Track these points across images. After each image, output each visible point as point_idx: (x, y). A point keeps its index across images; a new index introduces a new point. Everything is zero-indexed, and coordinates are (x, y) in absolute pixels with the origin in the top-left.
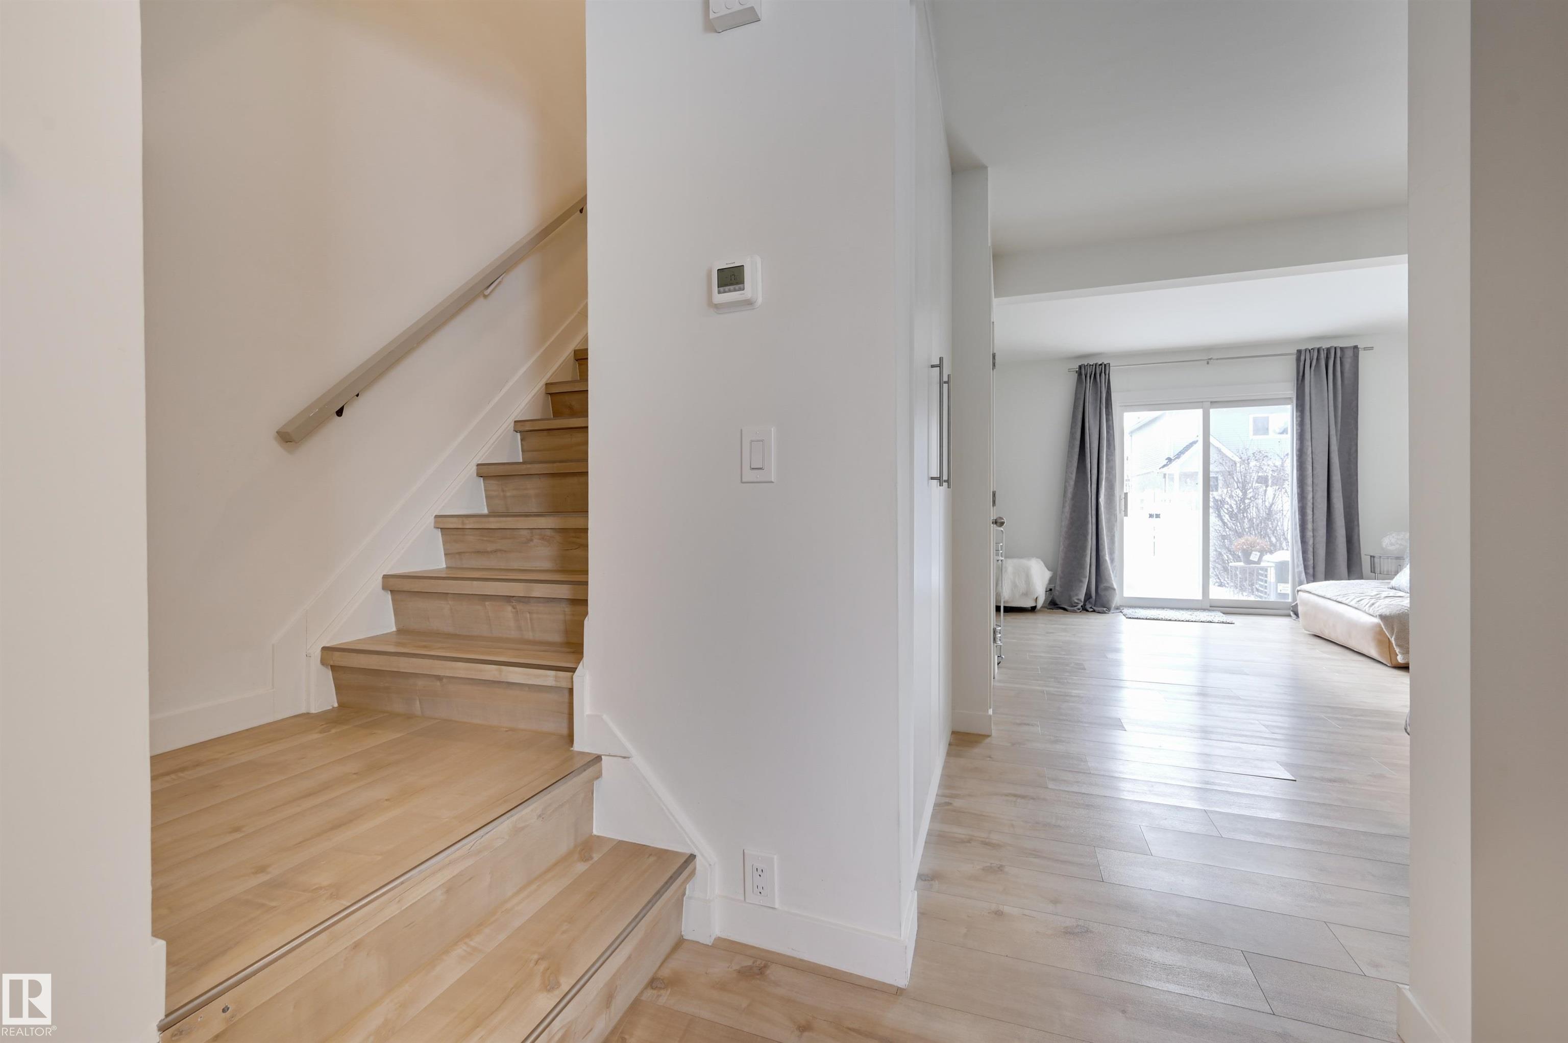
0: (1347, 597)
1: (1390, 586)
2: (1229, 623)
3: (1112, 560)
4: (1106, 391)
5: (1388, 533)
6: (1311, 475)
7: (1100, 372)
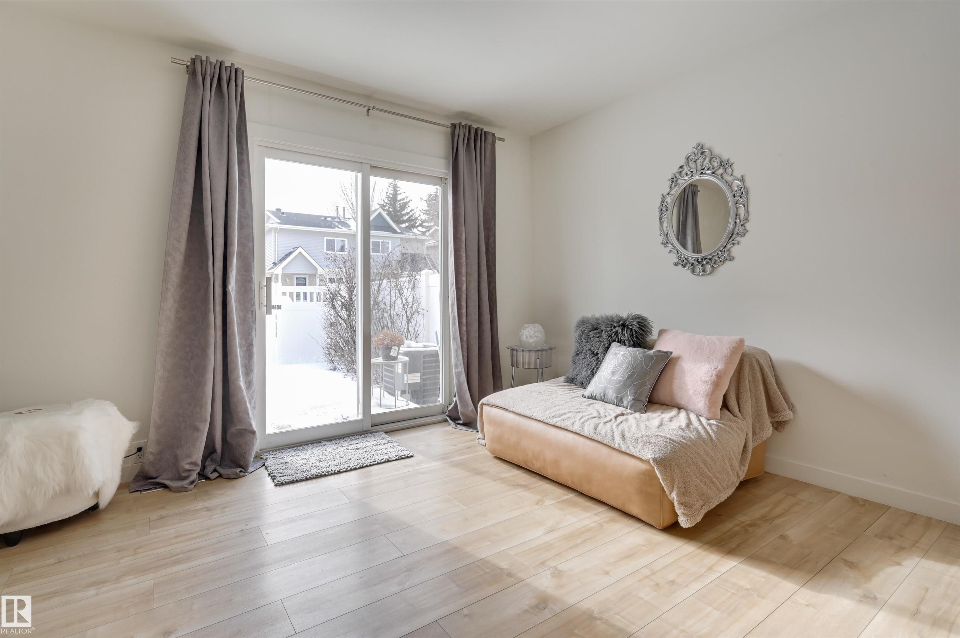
2: (408, 456)
3: (249, 384)
4: (238, 113)
5: (526, 325)
6: (465, 263)
7: (228, 79)
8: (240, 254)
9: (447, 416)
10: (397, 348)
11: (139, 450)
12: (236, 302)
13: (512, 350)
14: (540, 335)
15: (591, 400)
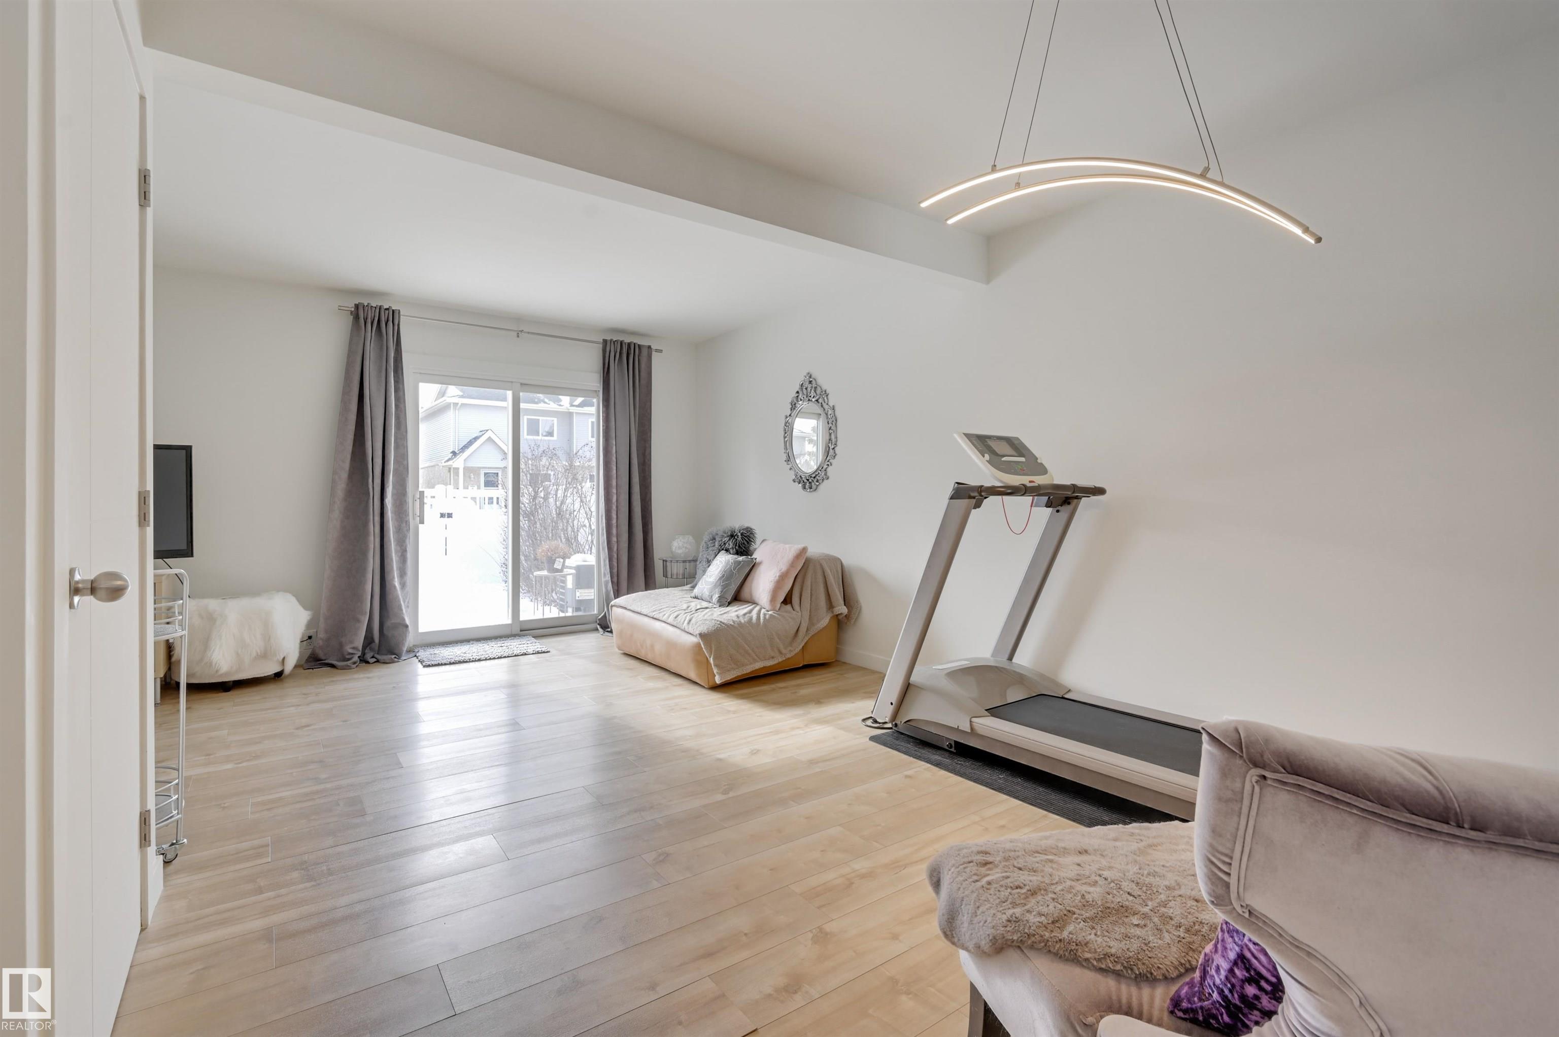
0: (663, 613)
1: (693, 595)
2: (544, 652)
3: (403, 585)
4: (394, 348)
5: (677, 537)
6: (615, 476)
7: (386, 320)
8: (395, 470)
9: (598, 624)
10: (562, 560)
11: (310, 637)
12: (392, 513)
13: (663, 561)
14: (688, 546)
15: (697, 600)
